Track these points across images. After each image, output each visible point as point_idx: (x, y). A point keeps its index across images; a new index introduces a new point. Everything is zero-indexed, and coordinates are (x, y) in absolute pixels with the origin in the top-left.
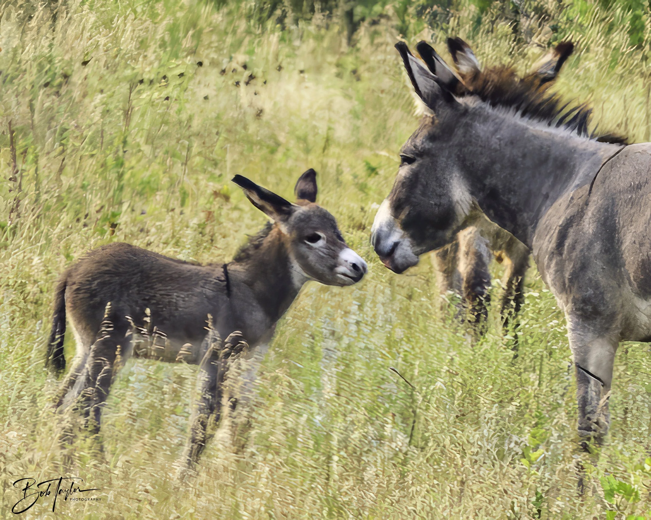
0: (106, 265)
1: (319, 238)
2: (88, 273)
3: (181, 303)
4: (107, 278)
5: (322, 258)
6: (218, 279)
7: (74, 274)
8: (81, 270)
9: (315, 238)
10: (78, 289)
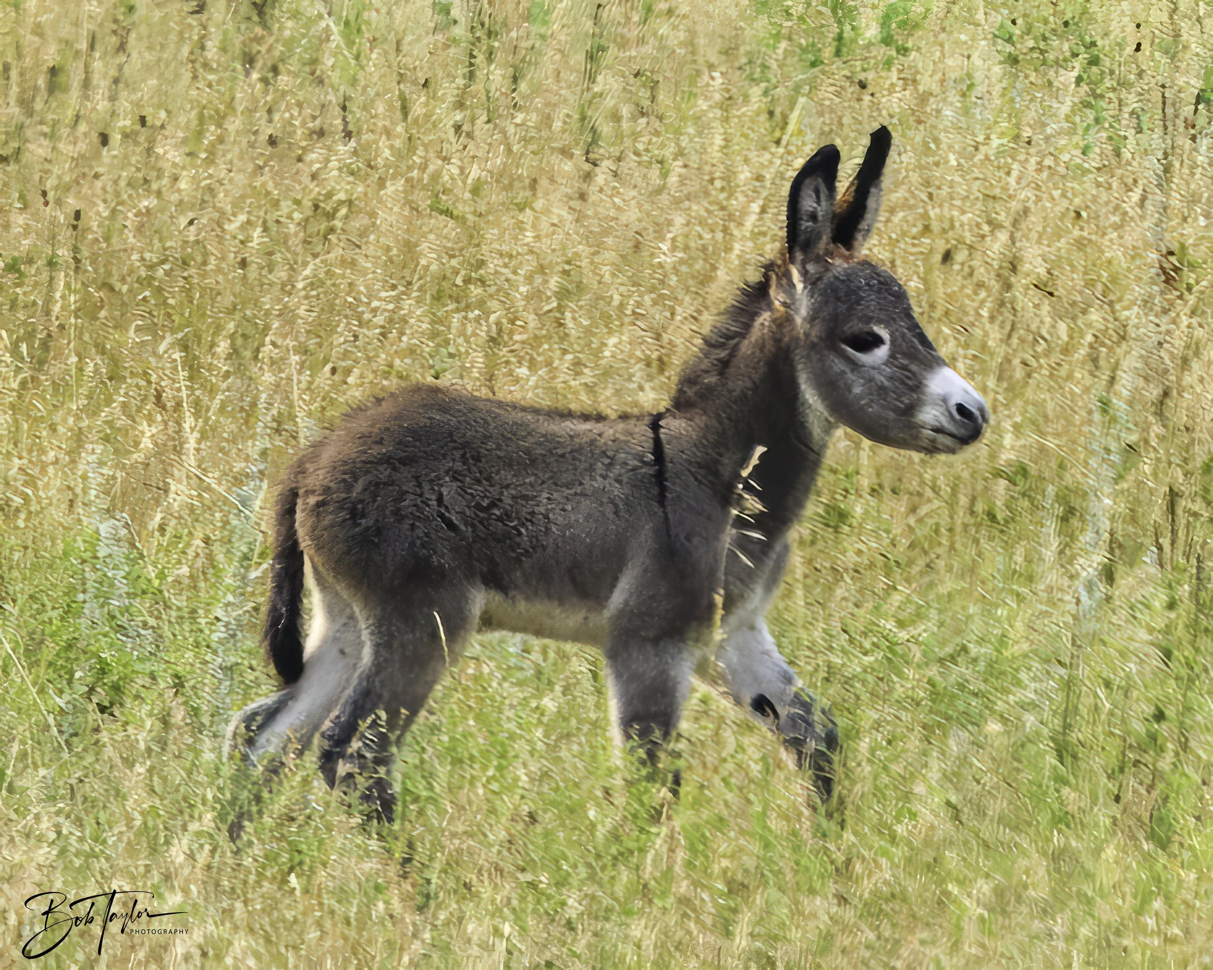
0: (380, 442)
1: (878, 341)
2: (345, 463)
3: (556, 516)
4: (384, 472)
5: (882, 388)
6: (640, 458)
7: (311, 468)
8: (328, 455)
9: (871, 342)
10: (319, 504)
